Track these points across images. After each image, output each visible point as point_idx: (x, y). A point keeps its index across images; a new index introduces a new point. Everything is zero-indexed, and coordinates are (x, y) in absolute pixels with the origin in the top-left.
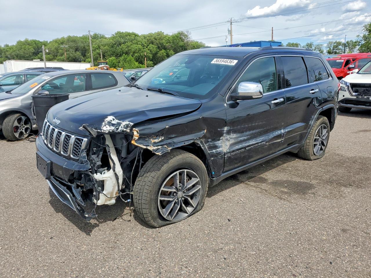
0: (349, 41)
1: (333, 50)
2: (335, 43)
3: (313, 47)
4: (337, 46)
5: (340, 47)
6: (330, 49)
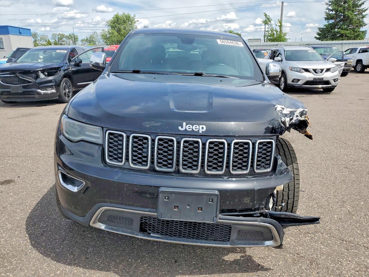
0: (71, 34)
1: (58, 41)
2: (58, 35)
3: (38, 38)
4: (61, 38)
5: (64, 39)
6: (55, 41)
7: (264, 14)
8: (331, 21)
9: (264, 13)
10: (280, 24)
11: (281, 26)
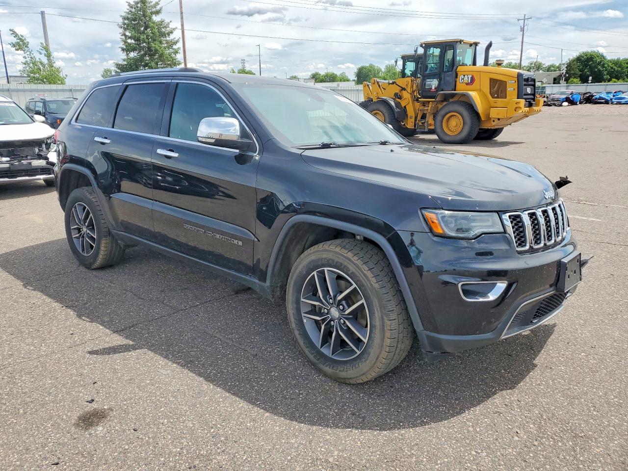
7: (11, 32)
8: (132, 55)
9: (10, 30)
10: (47, 52)
11: (49, 56)
